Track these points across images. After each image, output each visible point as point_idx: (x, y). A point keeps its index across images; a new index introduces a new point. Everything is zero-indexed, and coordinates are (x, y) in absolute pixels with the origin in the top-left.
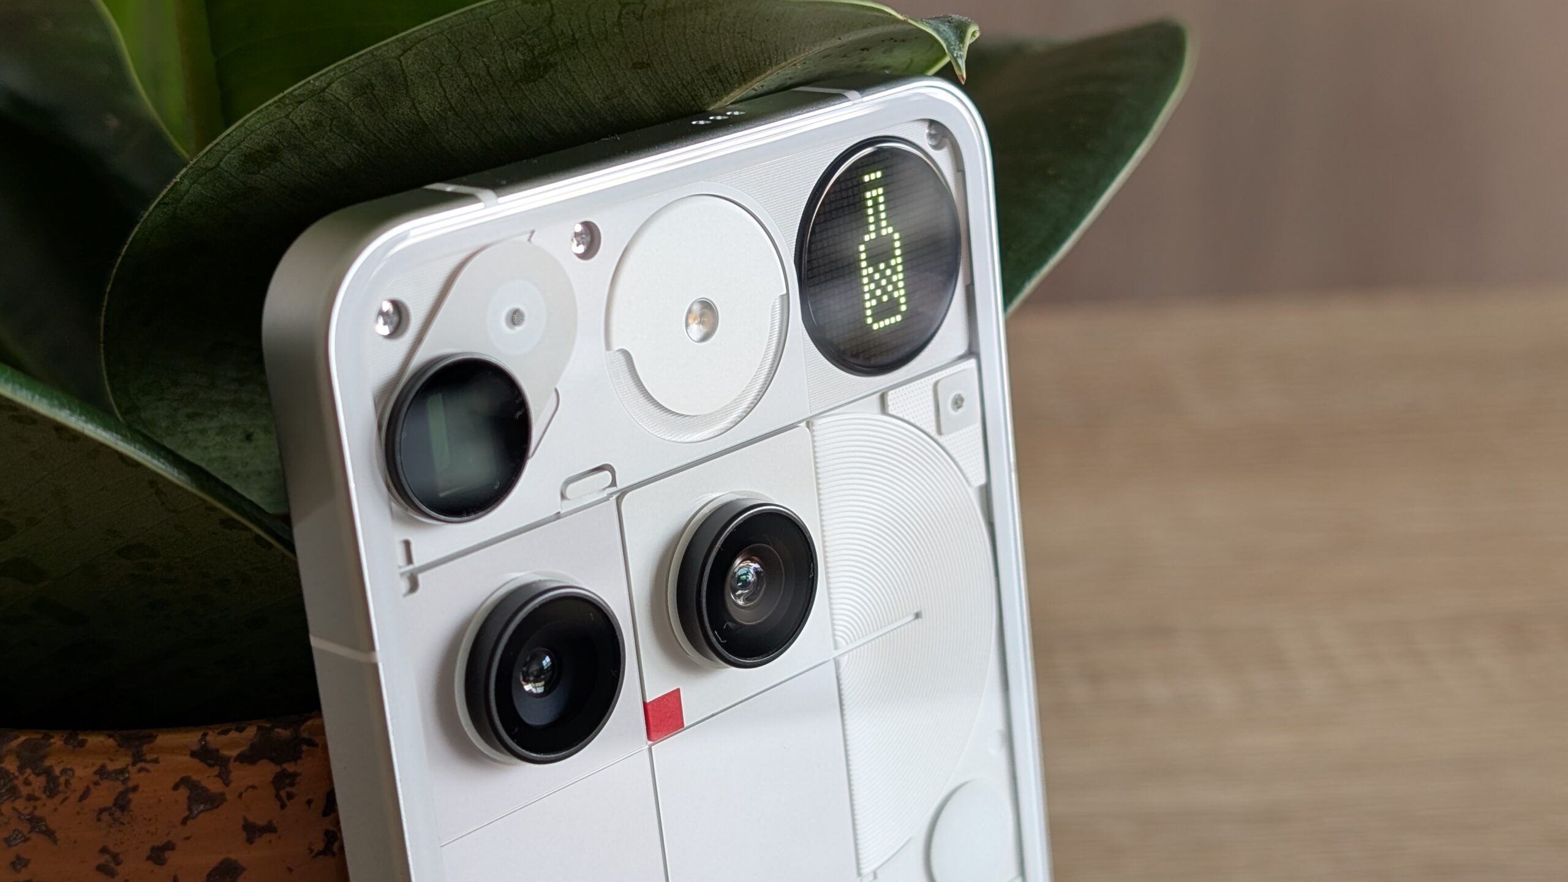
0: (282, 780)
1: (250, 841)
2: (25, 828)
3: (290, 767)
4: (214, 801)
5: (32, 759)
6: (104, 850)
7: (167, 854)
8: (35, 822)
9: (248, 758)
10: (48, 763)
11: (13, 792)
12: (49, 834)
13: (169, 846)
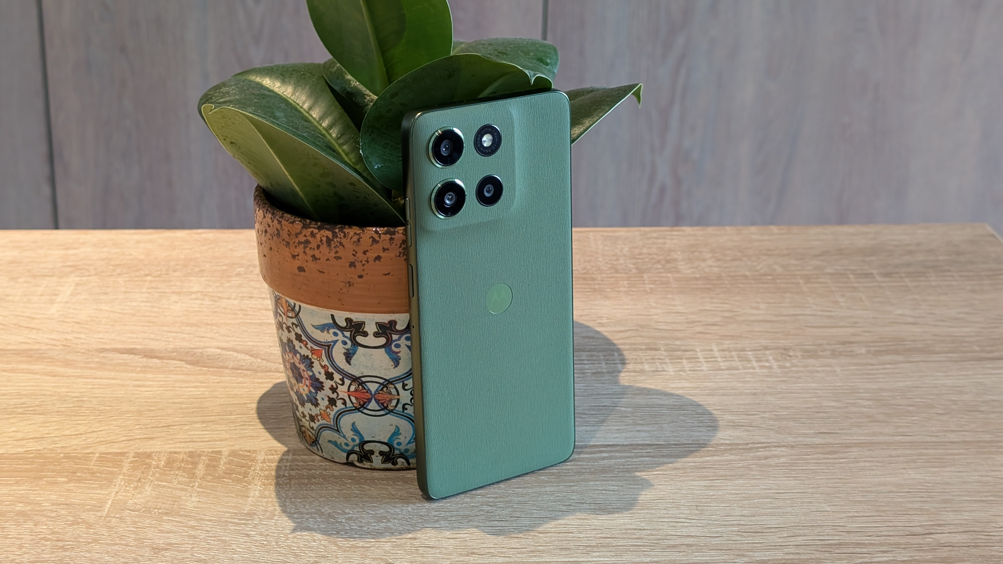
0: (391, 239)
1: (384, 252)
2: (339, 244)
3: (393, 236)
4: (377, 242)
5: (341, 230)
6: (354, 251)
7: (367, 253)
8: (341, 244)
9: (385, 233)
10: (344, 231)
11: (337, 237)
12: (343, 246)
13: (367, 251)
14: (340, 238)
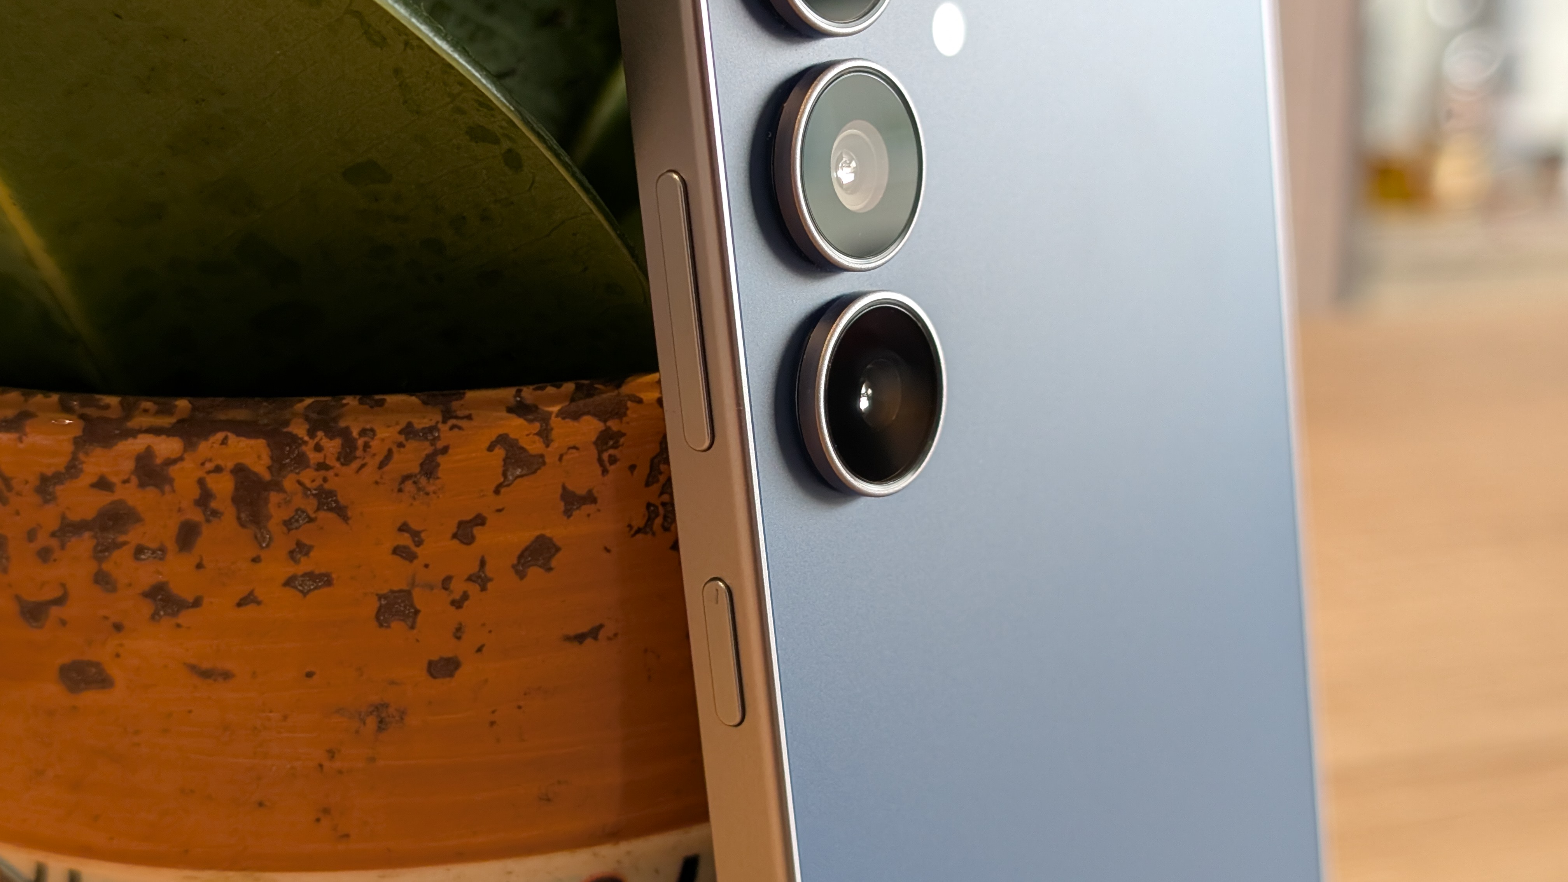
14: (322, 466)
